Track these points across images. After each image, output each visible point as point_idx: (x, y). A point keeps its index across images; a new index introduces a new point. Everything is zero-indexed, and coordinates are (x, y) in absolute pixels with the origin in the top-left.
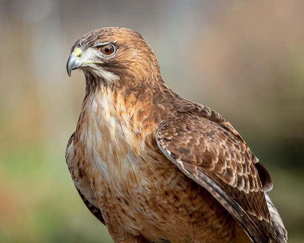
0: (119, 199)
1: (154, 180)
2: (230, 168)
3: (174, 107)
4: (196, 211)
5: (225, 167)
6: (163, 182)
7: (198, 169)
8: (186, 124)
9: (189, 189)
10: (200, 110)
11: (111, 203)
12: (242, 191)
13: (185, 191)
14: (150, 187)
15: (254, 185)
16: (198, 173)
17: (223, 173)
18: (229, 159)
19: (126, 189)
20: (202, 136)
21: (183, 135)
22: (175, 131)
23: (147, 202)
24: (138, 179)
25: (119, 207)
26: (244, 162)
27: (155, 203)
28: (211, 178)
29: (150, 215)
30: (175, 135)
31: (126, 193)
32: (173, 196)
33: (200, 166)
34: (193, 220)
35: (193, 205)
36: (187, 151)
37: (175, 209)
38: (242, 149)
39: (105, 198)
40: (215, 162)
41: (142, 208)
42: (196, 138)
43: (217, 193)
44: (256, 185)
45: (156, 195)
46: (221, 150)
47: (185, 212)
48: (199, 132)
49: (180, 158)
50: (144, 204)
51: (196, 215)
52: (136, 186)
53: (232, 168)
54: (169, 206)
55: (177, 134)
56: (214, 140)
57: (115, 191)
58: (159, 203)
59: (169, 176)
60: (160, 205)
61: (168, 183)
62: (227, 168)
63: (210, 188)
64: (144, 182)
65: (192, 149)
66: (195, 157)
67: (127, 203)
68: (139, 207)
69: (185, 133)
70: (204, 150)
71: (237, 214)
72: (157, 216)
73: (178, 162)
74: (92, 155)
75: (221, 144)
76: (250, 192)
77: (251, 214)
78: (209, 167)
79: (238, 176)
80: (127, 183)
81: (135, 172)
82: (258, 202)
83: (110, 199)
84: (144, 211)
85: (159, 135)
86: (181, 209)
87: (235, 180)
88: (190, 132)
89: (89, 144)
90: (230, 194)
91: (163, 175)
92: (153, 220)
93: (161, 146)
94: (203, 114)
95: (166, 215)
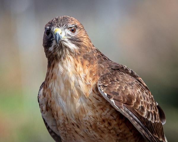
0: (73, 124)
1: (96, 112)
2: (143, 106)
3: (109, 65)
4: (121, 133)
5: (140, 105)
6: (101, 113)
7: (124, 105)
8: (116, 77)
9: (118, 118)
10: (125, 68)
11: (68, 127)
12: (150, 121)
13: (115, 120)
14: (93, 117)
15: (157, 118)
16: (123, 108)
17: (139, 108)
18: (142, 100)
19: (78, 118)
20: (126, 85)
21: (115, 84)
22: (110, 81)
23: (91, 126)
24: (86, 111)
25: (73, 130)
26: (151, 103)
27: (96, 127)
28: (131, 112)
29: (92, 134)
30: (109, 83)
31: (78, 120)
32: (107, 123)
33: (125, 103)
34: (119, 138)
35: (120, 129)
36: (117, 94)
37: (109, 131)
38: (150, 95)
39: (64, 124)
40: (134, 101)
41: (87, 130)
42: (123, 86)
43: (135, 121)
44: (158, 118)
45: (97, 122)
46: (138, 95)
47: (114, 133)
48: (124, 83)
49: (113, 98)
50: (89, 127)
51: (121, 135)
52: (84, 116)
53: (144, 106)
54: (105, 129)
55: (111, 83)
56: (133, 88)
57: (70, 119)
58: (98, 127)
59: (106, 110)
60: (99, 128)
61: (105, 114)
62: (141, 106)
63: (131, 118)
64: (90, 113)
65: (120, 93)
66: (122, 97)
67: (78, 127)
68: (85, 129)
69: (116, 83)
70: (128, 94)
71: (147, 135)
72: (97, 135)
73: (111, 100)
74: (57, 97)
75: (137, 90)
76: (155, 122)
77: (155, 136)
78: (131, 105)
79: (148, 111)
80: (79, 114)
81: (84, 107)
82: (159, 129)
83: (67, 125)
84: (88, 132)
85: (100, 83)
86: (112, 131)
87: (146, 114)
88: (119, 82)
89: (55, 90)
90: (143, 123)
91: (102, 109)
92: (94, 138)
93: (101, 90)
94: (126, 71)
95: (102, 135)
